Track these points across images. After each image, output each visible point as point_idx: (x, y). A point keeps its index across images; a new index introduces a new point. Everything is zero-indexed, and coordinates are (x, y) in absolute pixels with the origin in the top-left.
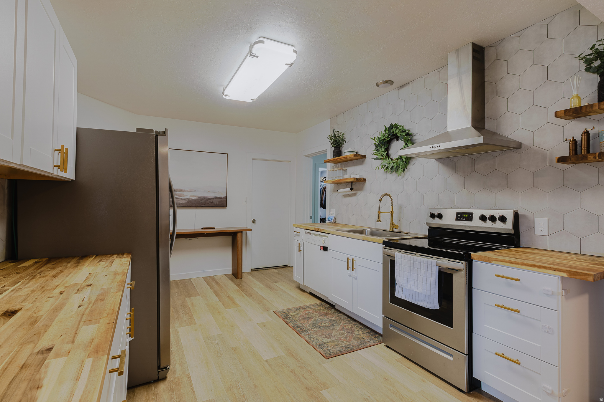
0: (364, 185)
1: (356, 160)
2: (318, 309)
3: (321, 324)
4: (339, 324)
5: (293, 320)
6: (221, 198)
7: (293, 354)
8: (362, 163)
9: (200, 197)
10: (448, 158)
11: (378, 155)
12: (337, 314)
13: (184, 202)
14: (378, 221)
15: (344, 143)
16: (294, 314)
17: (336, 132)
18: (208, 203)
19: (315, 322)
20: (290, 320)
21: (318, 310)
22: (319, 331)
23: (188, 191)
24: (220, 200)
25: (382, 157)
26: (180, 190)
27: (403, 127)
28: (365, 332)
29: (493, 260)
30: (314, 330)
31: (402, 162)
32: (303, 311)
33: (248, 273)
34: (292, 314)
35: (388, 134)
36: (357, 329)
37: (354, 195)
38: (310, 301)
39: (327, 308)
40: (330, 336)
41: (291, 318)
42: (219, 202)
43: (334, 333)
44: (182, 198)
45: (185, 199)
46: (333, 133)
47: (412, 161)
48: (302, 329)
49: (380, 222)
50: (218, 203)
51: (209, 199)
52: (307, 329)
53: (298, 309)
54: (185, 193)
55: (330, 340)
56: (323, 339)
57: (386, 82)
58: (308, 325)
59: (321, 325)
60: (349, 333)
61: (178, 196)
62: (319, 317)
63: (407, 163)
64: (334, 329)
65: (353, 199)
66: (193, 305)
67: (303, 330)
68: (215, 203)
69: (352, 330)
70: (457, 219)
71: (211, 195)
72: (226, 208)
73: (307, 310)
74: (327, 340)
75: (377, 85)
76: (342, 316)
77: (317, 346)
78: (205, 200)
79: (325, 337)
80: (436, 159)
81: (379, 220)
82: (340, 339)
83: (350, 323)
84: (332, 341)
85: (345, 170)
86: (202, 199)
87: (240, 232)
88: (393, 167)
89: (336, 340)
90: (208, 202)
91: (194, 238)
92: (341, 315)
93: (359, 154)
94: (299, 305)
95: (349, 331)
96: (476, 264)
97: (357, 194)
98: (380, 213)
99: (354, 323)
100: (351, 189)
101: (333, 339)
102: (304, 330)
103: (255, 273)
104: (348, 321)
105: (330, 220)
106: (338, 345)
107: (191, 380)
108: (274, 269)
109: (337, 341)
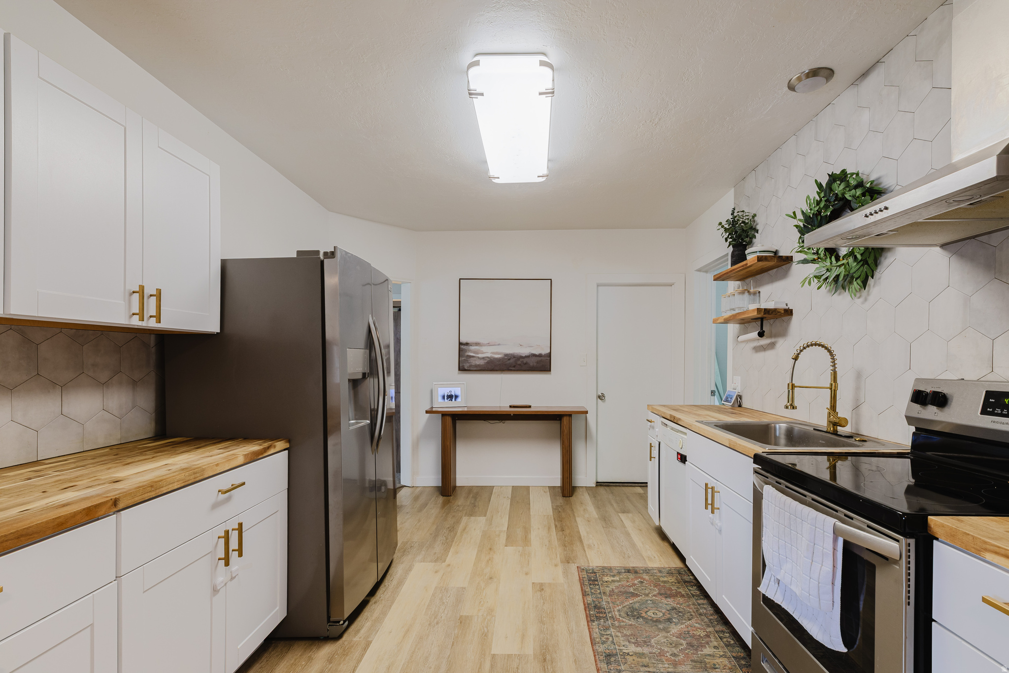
0: (789, 324)
1: (775, 270)
2: (665, 579)
3: (646, 612)
4: (684, 621)
5: (599, 591)
6: (540, 355)
7: (548, 657)
8: (785, 275)
9: (506, 355)
10: (974, 237)
11: (806, 253)
12: (697, 599)
13: (482, 362)
14: (787, 407)
15: (756, 234)
16: (610, 579)
17: (738, 214)
18: (520, 365)
19: (637, 606)
20: (593, 591)
21: (663, 581)
22: (631, 625)
23: (489, 344)
24: (540, 359)
25: (815, 257)
26: (477, 344)
27: (857, 174)
28: (729, 654)
29: (986, 550)
30: (623, 622)
31: (855, 264)
32: (631, 576)
33: (588, 488)
34: (606, 579)
35: (826, 199)
36: (716, 644)
37: (772, 346)
38: (660, 561)
39: (685, 582)
40: (646, 643)
41: (598, 587)
42: (537, 362)
43: (661, 637)
44: (480, 356)
45: (483, 358)
46: (731, 217)
47: (885, 259)
48: (601, 613)
49: (794, 408)
50: (535, 364)
51: (522, 357)
52: (610, 615)
53: (625, 572)
54: (484, 349)
55: (639, 650)
56: (627, 643)
57: (814, 73)
58: (617, 609)
59: (644, 615)
60: (693, 646)
61: (474, 352)
62: (654, 595)
63: (872, 266)
64: (666, 630)
65: (769, 353)
66: (464, 529)
67: (601, 615)
68: (531, 364)
69: (703, 642)
70: (984, 412)
71: (524, 351)
72: (549, 372)
73: (640, 577)
74: (632, 649)
75: (791, 88)
76: (705, 606)
77: (601, 655)
78: (514, 359)
79: (633, 641)
80: (943, 246)
81: (791, 405)
82: (662, 653)
83: (711, 623)
84: (641, 655)
85: (755, 294)
86: (509, 358)
87: (566, 415)
88: (838, 276)
89: (650, 653)
90: (519, 362)
91: (498, 421)
92: (703, 604)
93: (781, 254)
94: (633, 563)
95: (695, 642)
96: (941, 552)
97: (778, 345)
98: (793, 389)
99: (720, 627)
100: (761, 334)
101: (646, 650)
102: (605, 615)
103: (602, 490)
104: (710, 620)
105: (730, 399)
106: (645, 666)
107: (366, 652)
108: (640, 486)
109: (650, 658)
